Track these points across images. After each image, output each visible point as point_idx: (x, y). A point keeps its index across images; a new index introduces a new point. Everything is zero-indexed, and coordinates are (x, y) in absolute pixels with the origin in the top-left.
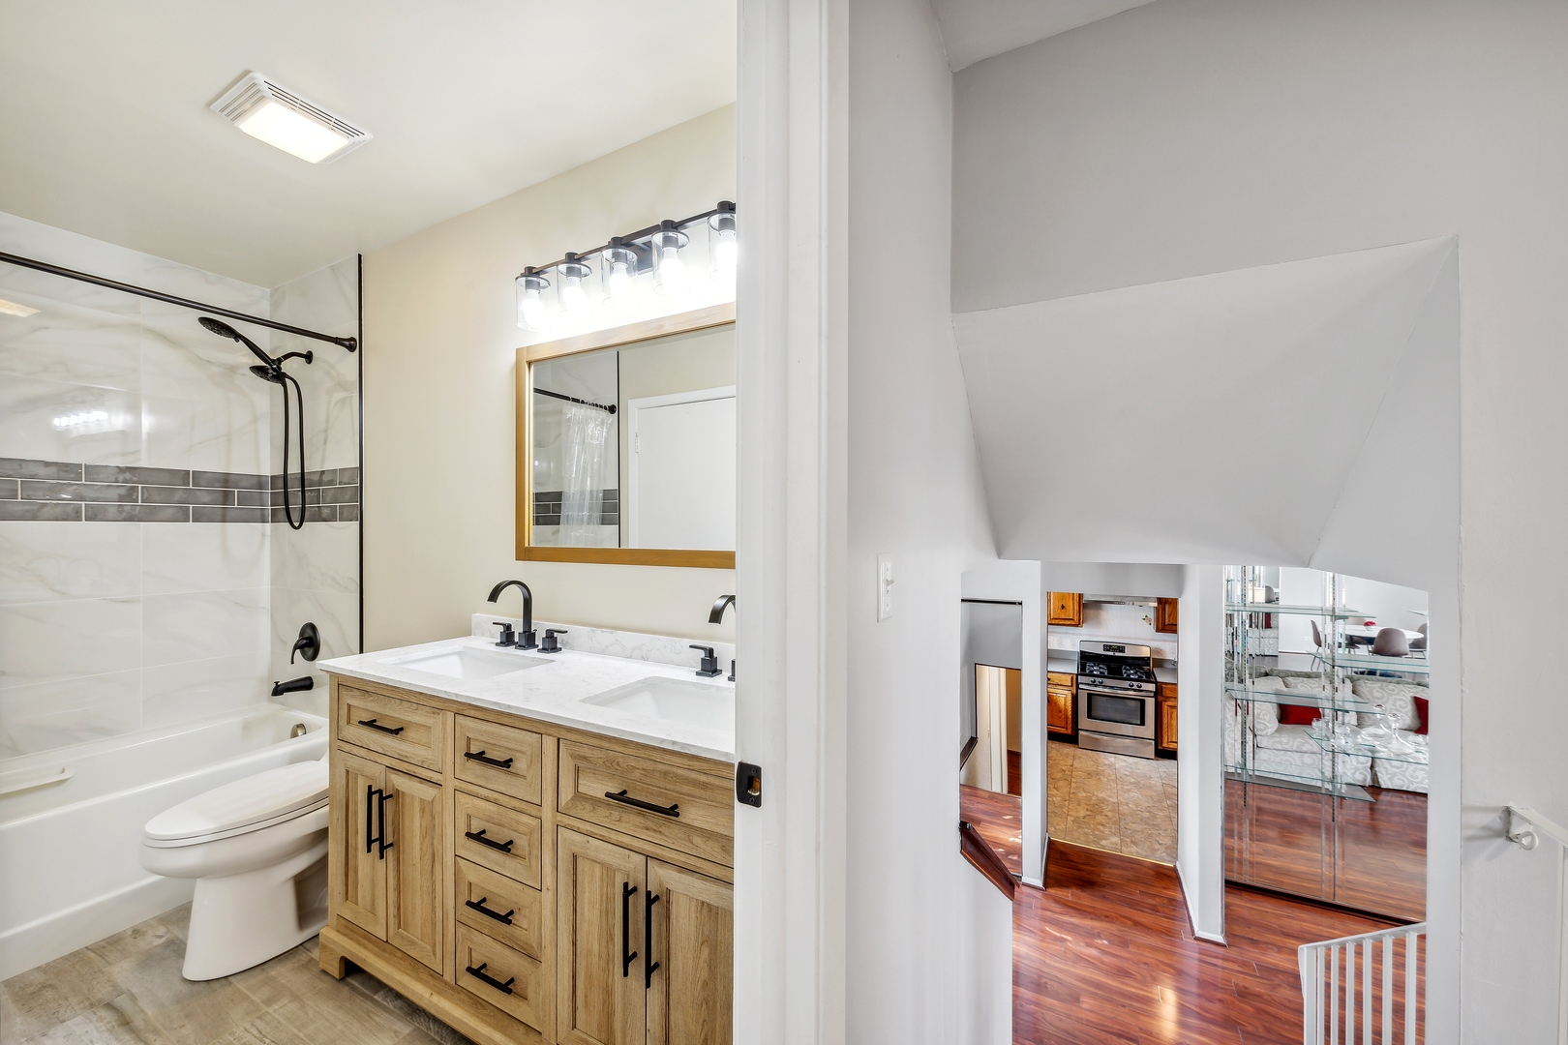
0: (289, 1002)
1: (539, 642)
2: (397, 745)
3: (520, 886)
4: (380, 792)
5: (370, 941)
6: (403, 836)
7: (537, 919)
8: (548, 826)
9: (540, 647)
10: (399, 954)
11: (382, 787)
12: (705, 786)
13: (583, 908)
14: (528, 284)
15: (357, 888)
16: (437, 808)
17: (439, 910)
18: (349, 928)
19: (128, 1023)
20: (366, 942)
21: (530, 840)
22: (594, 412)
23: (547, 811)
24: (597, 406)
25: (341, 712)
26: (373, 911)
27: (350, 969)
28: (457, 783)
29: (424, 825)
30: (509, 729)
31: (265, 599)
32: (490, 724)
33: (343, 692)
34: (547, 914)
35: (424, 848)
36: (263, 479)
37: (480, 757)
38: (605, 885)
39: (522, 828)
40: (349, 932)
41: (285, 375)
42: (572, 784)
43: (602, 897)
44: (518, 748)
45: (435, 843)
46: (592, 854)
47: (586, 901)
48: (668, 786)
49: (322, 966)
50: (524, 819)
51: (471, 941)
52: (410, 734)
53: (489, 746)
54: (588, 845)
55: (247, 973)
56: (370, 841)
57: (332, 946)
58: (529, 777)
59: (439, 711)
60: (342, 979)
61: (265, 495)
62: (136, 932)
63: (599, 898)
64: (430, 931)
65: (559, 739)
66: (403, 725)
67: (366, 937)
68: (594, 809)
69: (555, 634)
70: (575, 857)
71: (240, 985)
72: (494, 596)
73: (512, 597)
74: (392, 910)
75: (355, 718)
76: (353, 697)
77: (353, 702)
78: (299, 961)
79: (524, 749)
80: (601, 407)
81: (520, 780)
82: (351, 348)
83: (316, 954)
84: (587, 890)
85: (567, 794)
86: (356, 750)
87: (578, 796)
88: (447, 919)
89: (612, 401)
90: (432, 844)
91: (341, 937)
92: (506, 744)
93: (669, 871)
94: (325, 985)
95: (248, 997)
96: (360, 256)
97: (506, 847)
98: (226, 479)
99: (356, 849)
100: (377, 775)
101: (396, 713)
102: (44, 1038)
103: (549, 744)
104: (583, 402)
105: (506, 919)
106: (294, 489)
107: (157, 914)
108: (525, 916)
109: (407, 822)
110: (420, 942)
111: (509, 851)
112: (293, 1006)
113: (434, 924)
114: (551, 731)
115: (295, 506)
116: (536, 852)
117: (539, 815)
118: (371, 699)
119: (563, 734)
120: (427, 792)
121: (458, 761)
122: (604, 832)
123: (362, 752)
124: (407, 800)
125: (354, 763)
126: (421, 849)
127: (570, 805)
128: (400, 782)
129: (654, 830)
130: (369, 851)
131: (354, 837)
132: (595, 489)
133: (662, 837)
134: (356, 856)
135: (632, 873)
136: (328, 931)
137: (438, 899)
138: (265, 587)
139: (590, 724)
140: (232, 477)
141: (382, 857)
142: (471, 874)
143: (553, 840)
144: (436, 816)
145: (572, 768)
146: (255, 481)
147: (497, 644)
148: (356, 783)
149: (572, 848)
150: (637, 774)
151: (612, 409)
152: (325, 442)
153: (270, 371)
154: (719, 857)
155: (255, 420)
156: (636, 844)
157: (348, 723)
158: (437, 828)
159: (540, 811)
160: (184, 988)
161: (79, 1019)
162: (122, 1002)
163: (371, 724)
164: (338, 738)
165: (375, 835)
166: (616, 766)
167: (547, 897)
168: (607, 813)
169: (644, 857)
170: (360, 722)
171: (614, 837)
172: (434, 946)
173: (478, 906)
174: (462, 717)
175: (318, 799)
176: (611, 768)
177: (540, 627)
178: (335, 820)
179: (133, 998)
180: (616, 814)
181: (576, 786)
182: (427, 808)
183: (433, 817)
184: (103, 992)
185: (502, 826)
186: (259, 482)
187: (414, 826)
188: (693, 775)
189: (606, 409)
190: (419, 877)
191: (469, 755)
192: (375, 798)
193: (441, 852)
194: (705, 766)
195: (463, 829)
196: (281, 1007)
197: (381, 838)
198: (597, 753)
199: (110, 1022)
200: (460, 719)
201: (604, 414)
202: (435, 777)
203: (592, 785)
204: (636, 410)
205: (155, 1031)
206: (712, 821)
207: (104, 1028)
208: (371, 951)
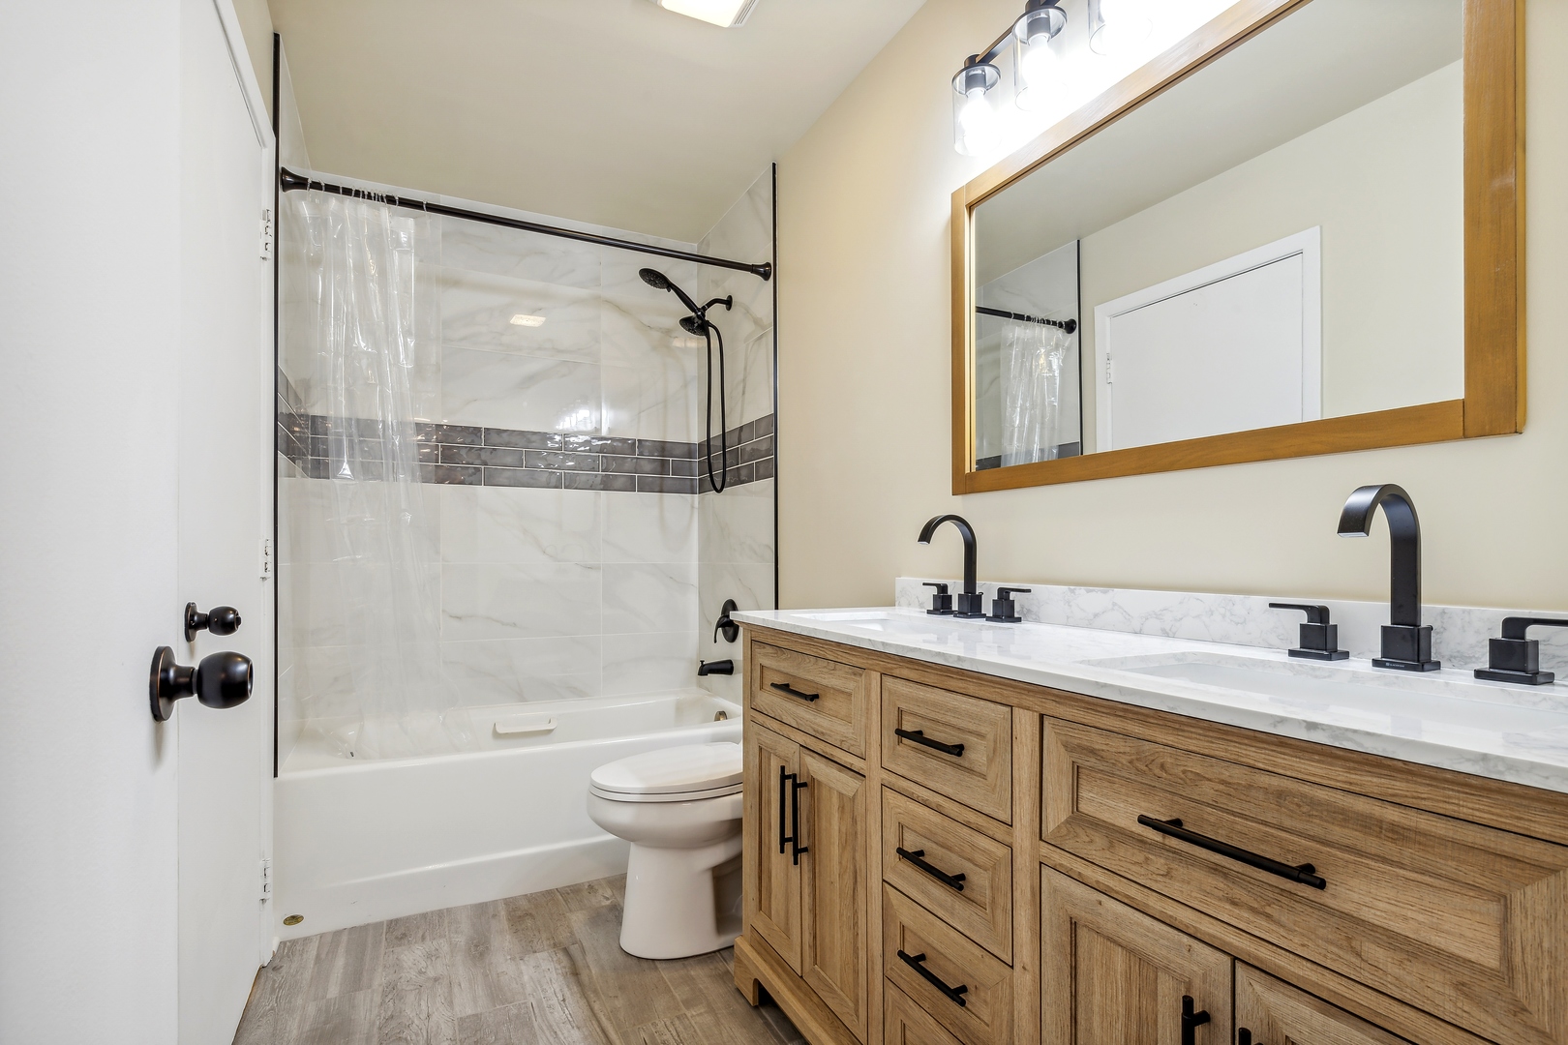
0: (705, 1012)
1: (987, 608)
2: (812, 718)
3: (978, 951)
4: (794, 777)
5: (784, 970)
6: (819, 841)
7: (1005, 1013)
8: (1024, 862)
9: (990, 614)
10: (816, 999)
11: (797, 772)
12: (1397, 833)
13: (1089, 1020)
14: (971, 82)
15: (770, 897)
16: (860, 809)
17: (862, 954)
18: (763, 946)
19: (577, 974)
20: (780, 970)
21: (992, 880)
22: (1044, 332)
23: (1023, 835)
24: (1048, 322)
25: (754, 675)
26: (787, 932)
27: (764, 999)
28: (885, 775)
29: (844, 830)
30: (959, 697)
31: (694, 577)
32: (930, 689)
33: (757, 650)
34: (1023, 1006)
35: (844, 863)
36: (692, 447)
37: (918, 736)
38: (1135, 992)
39: (980, 858)
40: (763, 951)
41: (708, 324)
42: (1066, 794)
43: (1128, 1010)
44: (972, 727)
45: (858, 858)
46: (1109, 927)
47: (1096, 1009)
48: (1288, 823)
49: (737, 982)
50: (984, 842)
51: (905, 1012)
52: (828, 703)
53: (928, 724)
54: (1100, 910)
55: (670, 962)
56: (783, 840)
57: (746, 962)
58: (991, 777)
59: (860, 671)
60: (756, 1008)
61: (694, 465)
62: (591, 888)
63: (1122, 1010)
64: (851, 980)
65: (1042, 717)
66: (819, 692)
67: (779, 963)
68: (1111, 846)
69: (1013, 596)
70: (1074, 925)
71: (666, 974)
72: (926, 535)
73: (949, 537)
74: (807, 938)
75: (767, 682)
76: (766, 655)
77: (766, 662)
78: (716, 968)
79: (983, 729)
80: (1054, 323)
81: (975, 780)
82: (766, 276)
83: (731, 967)
84: (1097, 989)
85: (1057, 813)
86: (769, 723)
87: (1078, 818)
88: (873, 969)
89: (1068, 313)
90: (854, 858)
91: (755, 954)
92: (954, 721)
93: (1293, 1003)
94: (739, 1007)
95: (670, 991)
96: (774, 165)
97: (956, 882)
98: (663, 448)
99: (769, 848)
100: (790, 756)
101: (812, 674)
102: (521, 962)
103: (1026, 722)
104: (1029, 319)
105: (958, 995)
106: (717, 453)
107: (607, 876)
108: (985, 1001)
109: (824, 824)
110: (839, 991)
111: (961, 888)
112: (708, 1019)
113: (856, 972)
114: (1029, 700)
115: (717, 472)
116: (1003, 901)
117: (1008, 840)
118: (784, 657)
119: (1050, 707)
120: (846, 783)
121: (885, 742)
122: (1133, 891)
123: (775, 725)
124: (824, 792)
125: (768, 738)
126: (840, 863)
127: (1064, 831)
128: (817, 768)
129: (1252, 909)
130: (782, 851)
131: (767, 832)
132: (1046, 447)
133: (1274, 927)
134: (769, 857)
135: (1197, 982)
136: (742, 944)
137: (862, 938)
138: (694, 563)
139: (1105, 686)
140: (668, 445)
141: (796, 863)
142: (905, 913)
143: (1032, 888)
144: (858, 819)
145: (1067, 767)
146: (686, 448)
147: (929, 612)
148: (769, 765)
149: (1069, 907)
150: (1207, 791)
151: (1070, 327)
152: (744, 393)
153: (696, 320)
154: (1449, 1006)
155: (685, 386)
156: (1207, 927)
157: (761, 688)
158: (859, 836)
159: (1011, 834)
160: (620, 957)
161: (545, 954)
162: (574, 949)
163: (785, 688)
164: (752, 709)
165: (789, 834)
166: (1157, 771)
167: (1024, 981)
168: (1140, 857)
169: (1227, 960)
170: (772, 685)
171: (1154, 903)
172: (856, 1002)
173: (916, 962)
174: (890, 679)
175: (733, 783)
176: (1144, 774)
177: (988, 589)
178: (749, 808)
179: (583, 951)
180: (1159, 863)
181: (1076, 800)
182: (848, 804)
183: (854, 821)
184: (563, 936)
185: (949, 849)
186: (688, 450)
187: (832, 828)
188: (1361, 805)
189: (1061, 325)
190: (838, 901)
191: (900, 733)
192: (789, 783)
193: (864, 871)
194: (1399, 787)
195: (893, 843)
196: (698, 1015)
197: (795, 839)
198: (1117, 744)
199: (565, 967)
200: (889, 682)
201: (1060, 333)
202: (857, 764)
203: (1105, 801)
204: (1108, 319)
205: (595, 992)
206: (1421, 918)
207: (560, 971)
208: (785, 983)
